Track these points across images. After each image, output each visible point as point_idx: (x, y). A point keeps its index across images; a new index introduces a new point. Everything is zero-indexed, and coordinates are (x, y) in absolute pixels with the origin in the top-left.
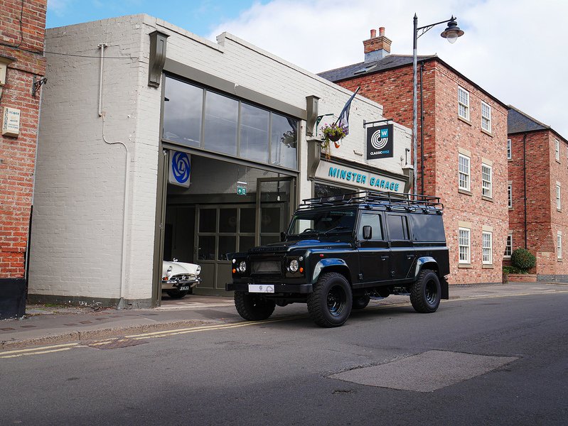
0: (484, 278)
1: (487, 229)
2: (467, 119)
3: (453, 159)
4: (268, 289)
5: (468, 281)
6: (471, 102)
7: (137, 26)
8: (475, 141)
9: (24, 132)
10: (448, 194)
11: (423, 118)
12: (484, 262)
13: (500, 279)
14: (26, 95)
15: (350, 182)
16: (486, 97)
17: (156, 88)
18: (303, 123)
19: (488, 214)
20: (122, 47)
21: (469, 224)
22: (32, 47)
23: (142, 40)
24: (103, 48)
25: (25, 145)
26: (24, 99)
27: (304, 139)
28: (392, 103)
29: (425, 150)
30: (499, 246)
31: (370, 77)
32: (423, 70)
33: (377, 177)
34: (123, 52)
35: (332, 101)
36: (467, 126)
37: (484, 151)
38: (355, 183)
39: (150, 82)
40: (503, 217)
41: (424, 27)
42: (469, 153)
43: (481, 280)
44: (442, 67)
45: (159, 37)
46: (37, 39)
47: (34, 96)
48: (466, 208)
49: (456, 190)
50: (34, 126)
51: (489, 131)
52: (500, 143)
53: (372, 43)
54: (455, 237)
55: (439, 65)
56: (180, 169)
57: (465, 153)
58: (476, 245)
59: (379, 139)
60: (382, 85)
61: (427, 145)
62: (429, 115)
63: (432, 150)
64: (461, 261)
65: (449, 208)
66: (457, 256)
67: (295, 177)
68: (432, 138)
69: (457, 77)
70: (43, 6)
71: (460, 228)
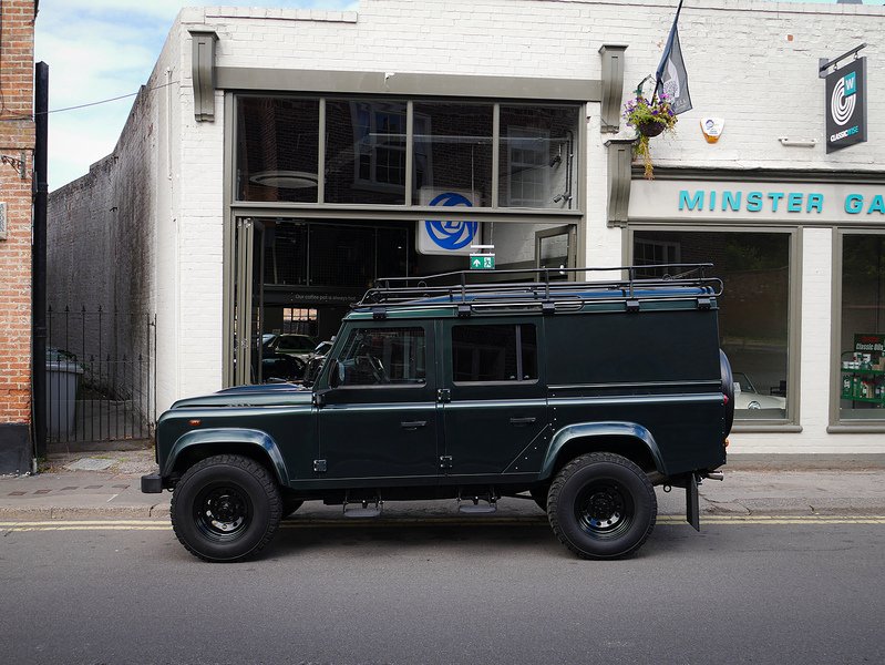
7: (179, 30)
9: (14, 231)
14: (14, 180)
15: (762, 215)
17: (212, 122)
18: (593, 110)
22: (17, 113)
23: (182, 51)
24: (168, 75)
25: (17, 247)
26: (11, 186)
27: (594, 143)
33: (870, 191)
38: (783, 215)
39: (197, 116)
45: (196, 39)
46: (23, 99)
47: (24, 179)
50: (26, 221)
56: (449, 227)
59: (843, 101)
67: (576, 226)
70: (28, 51)
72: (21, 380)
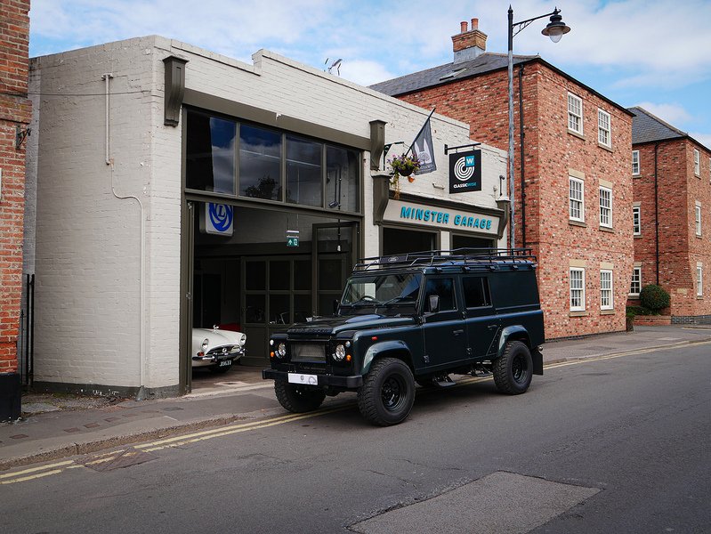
0: (603, 326)
1: (606, 267)
2: (580, 133)
3: (562, 184)
4: (310, 379)
5: (582, 331)
6: (584, 111)
7: (148, 51)
8: (590, 159)
9: (8, 195)
10: (555, 227)
11: (523, 135)
12: (603, 307)
13: (623, 326)
14: (8, 149)
15: (429, 223)
16: (605, 103)
17: (174, 127)
18: (367, 155)
19: (607, 248)
20: (131, 78)
21: (583, 263)
22: (13, 89)
23: (154, 68)
24: (107, 79)
25: (10, 211)
26: (6, 155)
27: (368, 174)
28: (486, 116)
29: (526, 174)
30: (622, 286)
31: (458, 85)
32: (523, 75)
33: (463, 214)
34: (133, 84)
35: (403, 125)
36: (580, 142)
37: (602, 170)
38: (435, 224)
39: (166, 120)
40: (627, 251)
41: (521, 23)
42: (582, 175)
43: (599, 329)
44: (546, 70)
45: (175, 64)
46: (19, 77)
47: (18, 149)
48: (579, 243)
49: (565, 221)
50: (20, 187)
51: (609, 145)
52: (623, 159)
53: (463, 39)
54: (565, 280)
55: (543, 68)
56: (220, 215)
57: (576, 175)
58: (591, 287)
59: (464, 169)
60: (473, 94)
61: (528, 168)
62: (531, 131)
63: (535, 174)
64: (573, 308)
65: (556, 245)
66: (567, 303)
67: (358, 223)
68: (535, 160)
69: (566, 81)
70: (24, 36)
71: (571, 269)
72: (11, 333)
